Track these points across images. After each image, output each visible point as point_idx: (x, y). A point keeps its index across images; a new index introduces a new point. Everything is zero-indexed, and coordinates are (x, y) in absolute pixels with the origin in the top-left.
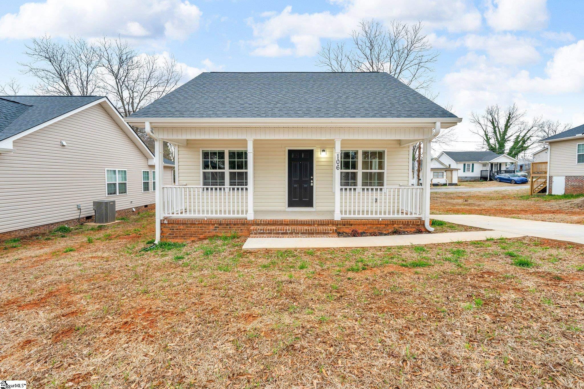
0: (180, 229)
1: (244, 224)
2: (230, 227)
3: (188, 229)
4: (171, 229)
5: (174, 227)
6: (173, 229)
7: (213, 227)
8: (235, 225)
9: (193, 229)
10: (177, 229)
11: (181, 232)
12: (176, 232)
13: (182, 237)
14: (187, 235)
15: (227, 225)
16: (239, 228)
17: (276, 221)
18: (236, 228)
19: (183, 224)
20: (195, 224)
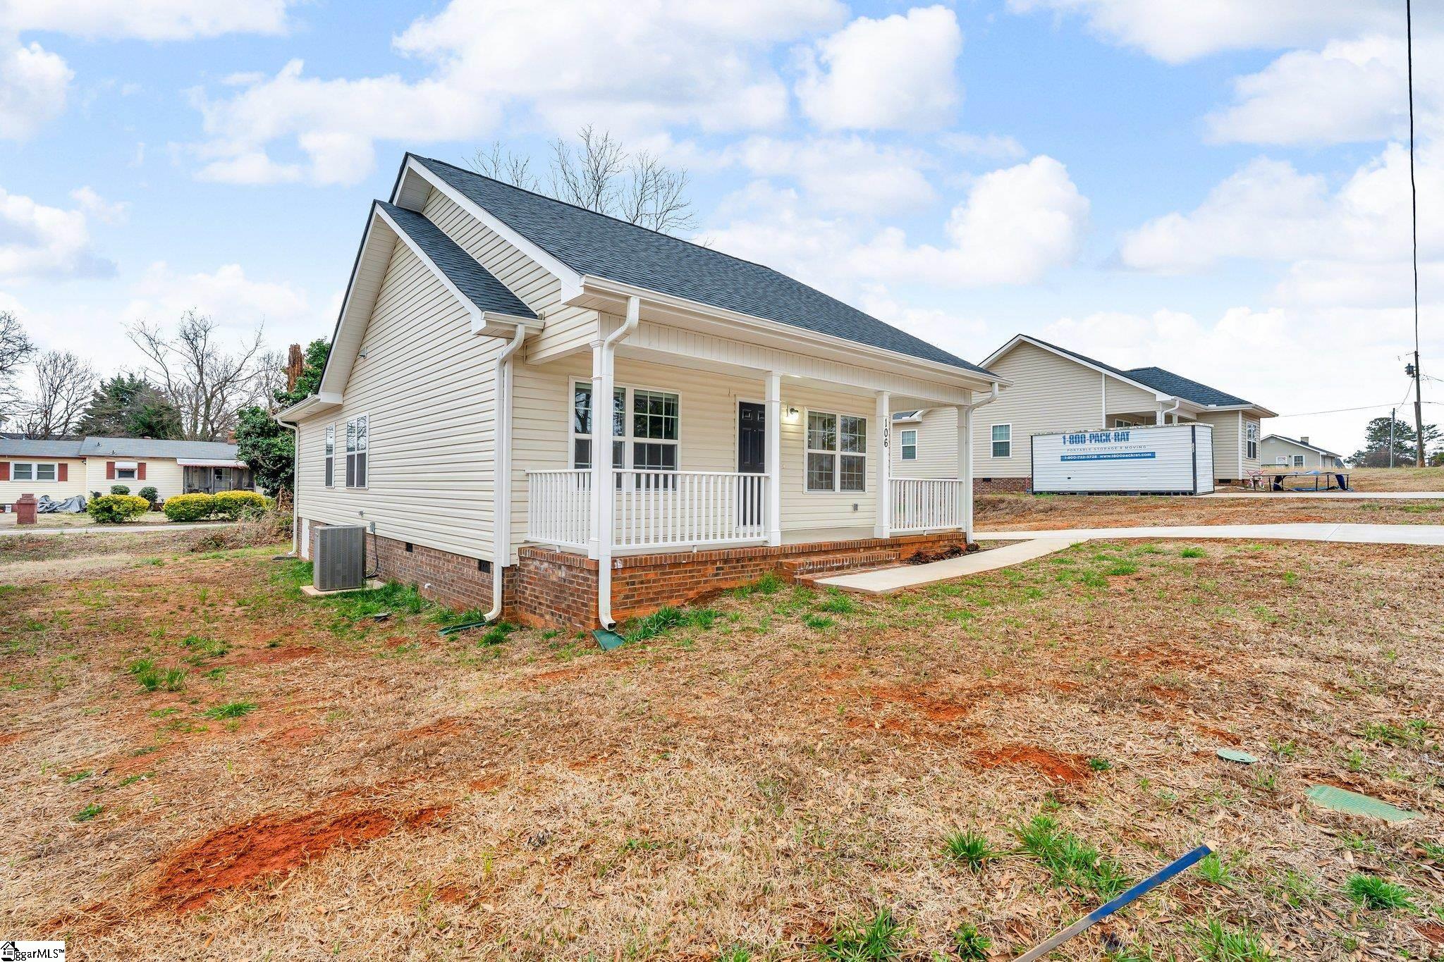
0: (649, 582)
1: (764, 557)
2: (742, 566)
3: (665, 580)
4: (627, 583)
5: (635, 577)
6: (633, 583)
7: (713, 569)
8: (750, 560)
9: (675, 578)
10: (642, 583)
11: (651, 587)
12: (639, 589)
13: (652, 600)
14: (664, 595)
15: (738, 561)
16: (758, 565)
17: (812, 546)
18: (752, 568)
19: (655, 567)
20: (680, 564)
